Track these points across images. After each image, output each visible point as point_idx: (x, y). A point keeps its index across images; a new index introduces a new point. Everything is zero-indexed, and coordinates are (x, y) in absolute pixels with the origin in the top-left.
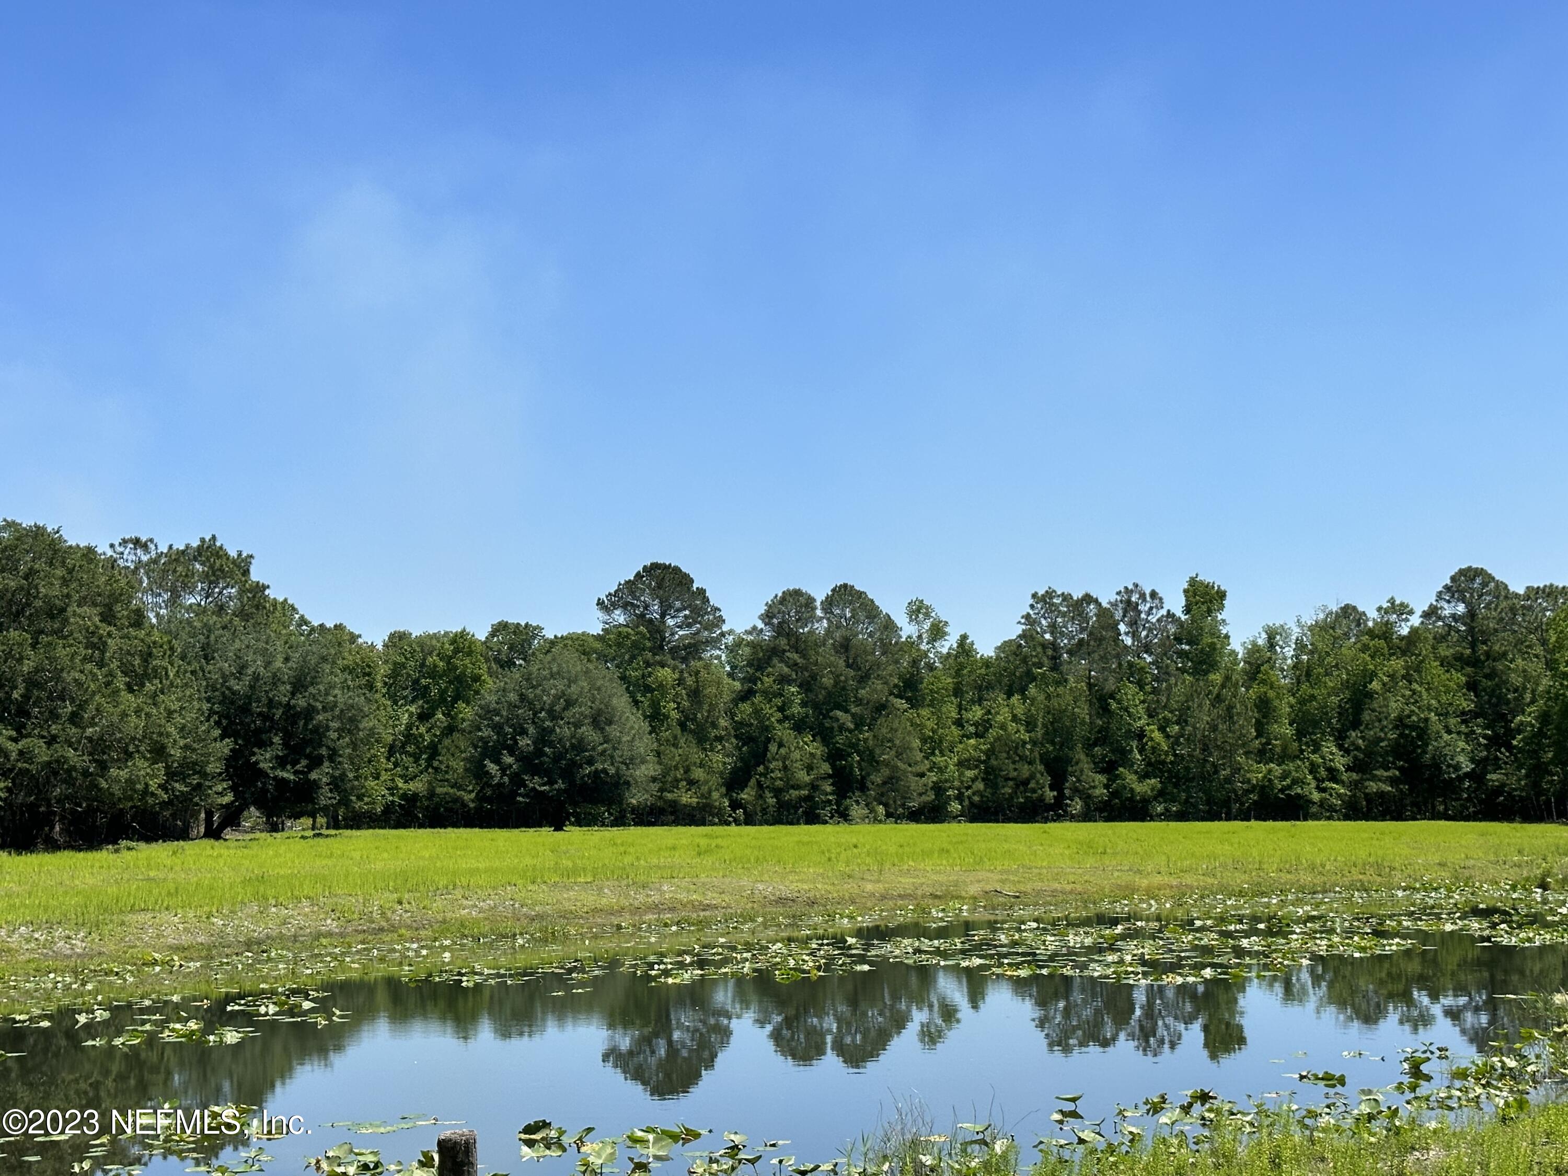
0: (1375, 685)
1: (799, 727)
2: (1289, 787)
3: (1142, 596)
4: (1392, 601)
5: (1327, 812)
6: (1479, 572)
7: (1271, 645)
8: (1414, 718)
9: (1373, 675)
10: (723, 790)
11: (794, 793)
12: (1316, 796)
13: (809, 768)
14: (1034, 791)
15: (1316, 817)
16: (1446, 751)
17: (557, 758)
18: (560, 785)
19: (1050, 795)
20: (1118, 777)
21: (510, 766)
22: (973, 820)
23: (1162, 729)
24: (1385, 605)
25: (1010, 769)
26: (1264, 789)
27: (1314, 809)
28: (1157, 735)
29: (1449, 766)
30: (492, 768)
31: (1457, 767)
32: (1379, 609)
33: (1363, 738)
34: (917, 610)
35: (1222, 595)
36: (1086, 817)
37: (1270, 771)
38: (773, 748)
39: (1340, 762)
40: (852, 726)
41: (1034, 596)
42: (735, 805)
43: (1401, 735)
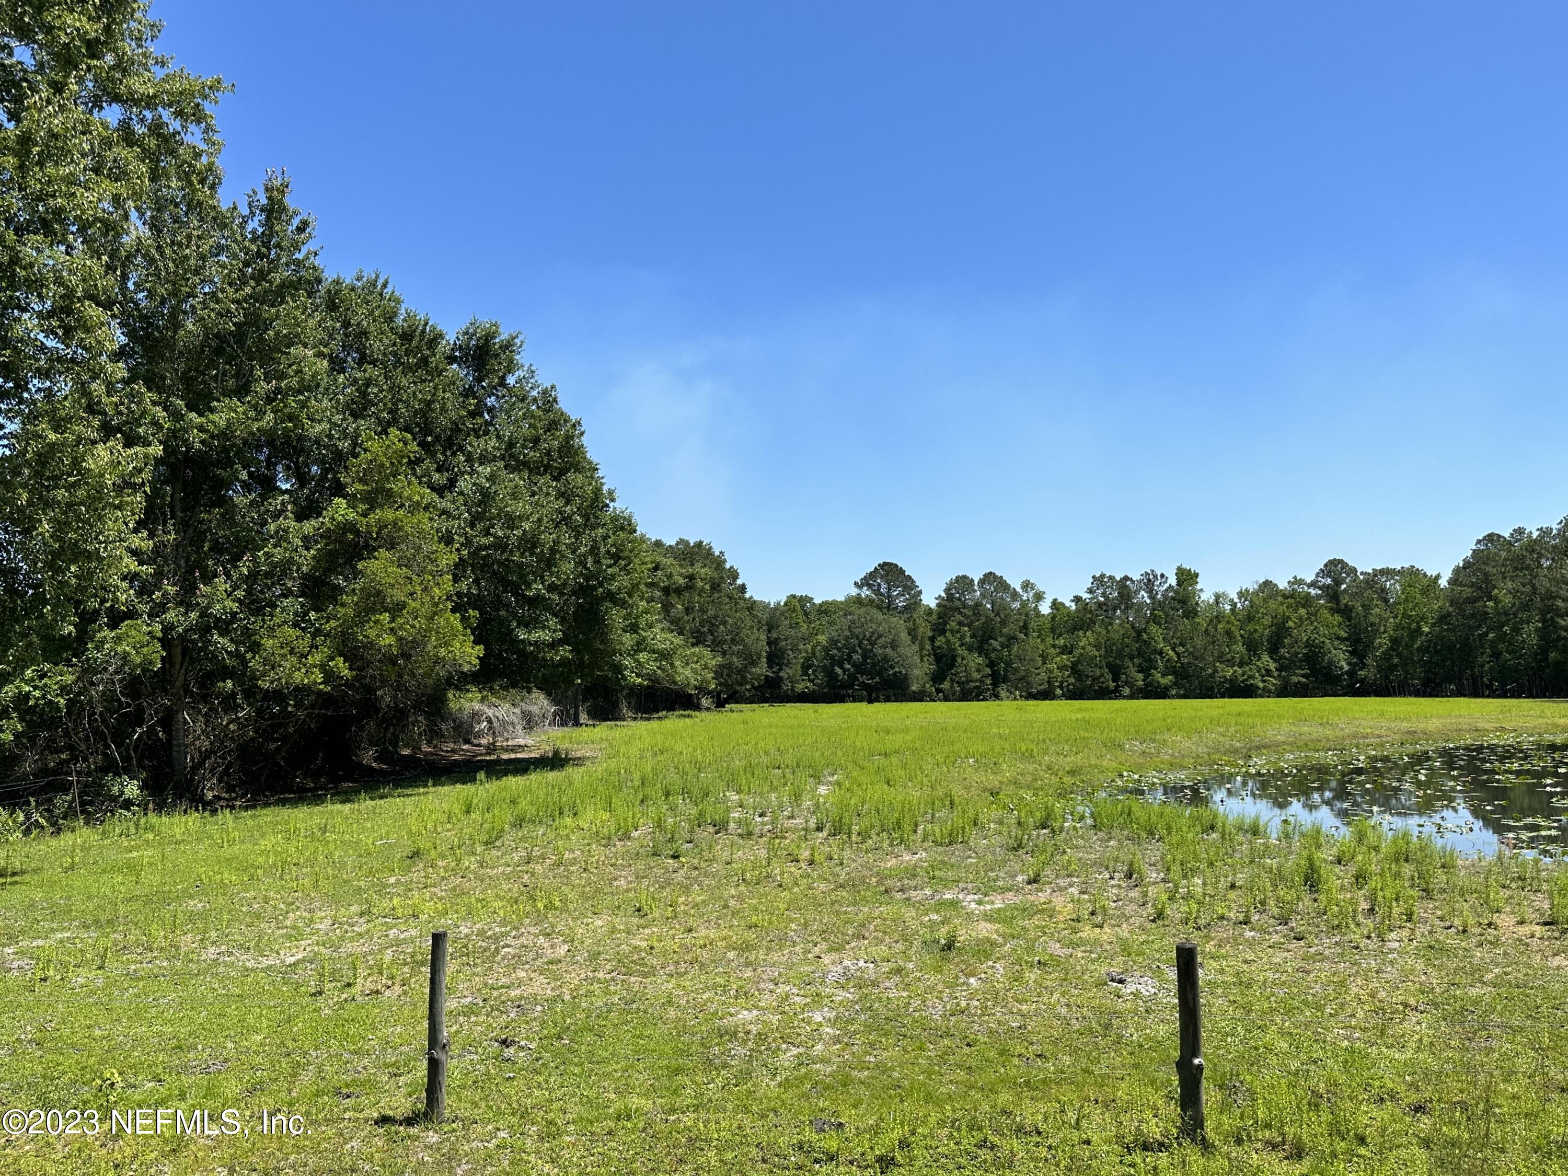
0: (1291, 624)
1: (970, 649)
2: (1246, 680)
3: (1155, 576)
4: (1295, 577)
5: (1267, 693)
6: (1341, 562)
7: (1217, 602)
8: (1317, 641)
9: (1289, 618)
10: (931, 683)
11: (972, 684)
12: (1261, 685)
13: (978, 671)
14: (1103, 683)
15: (1262, 696)
16: (1334, 659)
17: (874, 665)
18: (877, 679)
19: (1112, 685)
20: (1150, 675)
21: (849, 670)
22: (1070, 698)
23: (1173, 649)
24: (1292, 580)
25: (1089, 671)
26: (1232, 681)
27: (1260, 692)
28: (1171, 653)
29: (1336, 667)
30: (838, 670)
31: (1341, 668)
32: (1289, 582)
33: (1288, 652)
34: (1026, 585)
35: (1197, 575)
36: (1131, 697)
37: (1235, 672)
38: (959, 660)
39: (1272, 666)
40: (999, 648)
41: (1094, 577)
42: (939, 691)
43: (1310, 650)
